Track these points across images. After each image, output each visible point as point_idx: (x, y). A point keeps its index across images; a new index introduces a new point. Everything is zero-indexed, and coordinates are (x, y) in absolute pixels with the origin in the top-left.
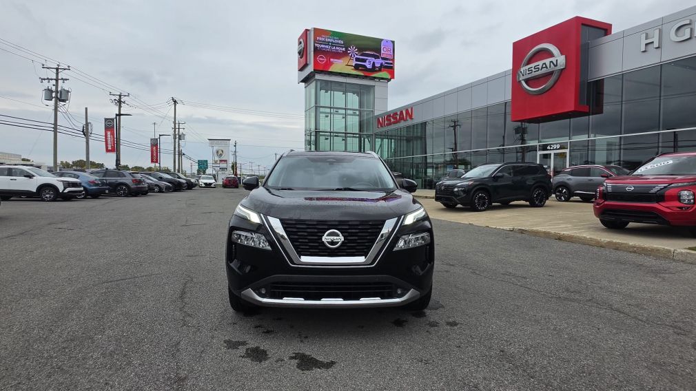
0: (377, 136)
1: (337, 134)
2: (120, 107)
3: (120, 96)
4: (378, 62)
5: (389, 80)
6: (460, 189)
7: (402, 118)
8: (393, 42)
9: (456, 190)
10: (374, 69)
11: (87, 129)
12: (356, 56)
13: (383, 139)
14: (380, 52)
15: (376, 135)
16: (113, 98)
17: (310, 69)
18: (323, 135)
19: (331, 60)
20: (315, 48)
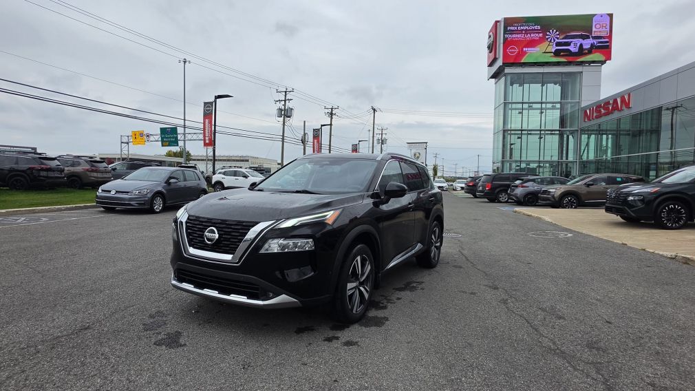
0: (583, 131)
1: (529, 132)
2: (332, 118)
3: (332, 109)
4: (587, 44)
5: (603, 63)
6: (637, 198)
7: (615, 108)
8: (611, 16)
9: (631, 198)
10: (581, 52)
11: (305, 138)
12: (557, 40)
13: (591, 134)
14: (591, 32)
15: (581, 130)
16: (327, 111)
17: (499, 63)
18: (515, 134)
19: (524, 49)
20: (505, 40)
